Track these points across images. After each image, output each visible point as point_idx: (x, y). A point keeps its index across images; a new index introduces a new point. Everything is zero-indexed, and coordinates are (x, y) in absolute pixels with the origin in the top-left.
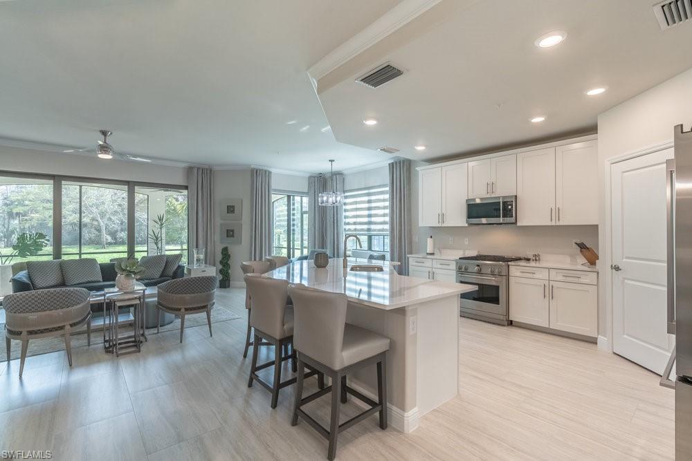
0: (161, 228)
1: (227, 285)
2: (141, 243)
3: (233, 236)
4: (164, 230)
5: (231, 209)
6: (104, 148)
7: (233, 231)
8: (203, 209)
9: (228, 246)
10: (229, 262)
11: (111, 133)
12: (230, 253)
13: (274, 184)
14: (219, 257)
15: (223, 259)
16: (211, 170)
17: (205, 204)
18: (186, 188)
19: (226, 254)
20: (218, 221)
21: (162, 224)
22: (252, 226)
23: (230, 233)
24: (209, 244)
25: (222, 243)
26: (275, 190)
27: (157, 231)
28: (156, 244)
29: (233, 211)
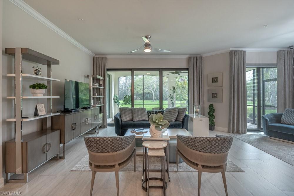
0: (174, 93)
1: (213, 128)
2: (166, 100)
3: (216, 97)
4: (175, 94)
5: (215, 80)
6: (147, 45)
7: (216, 94)
8: (197, 80)
9: (213, 103)
10: (214, 114)
11: (150, 37)
12: (214, 108)
13: (248, 61)
14: (207, 110)
15: (210, 111)
16: (201, 57)
17: (198, 78)
18: (187, 69)
19: (211, 108)
20: (206, 88)
21: (174, 91)
22: (231, 91)
23: (214, 95)
24: (201, 102)
25: (209, 101)
26: (248, 64)
27: (172, 94)
28: (172, 101)
29: (216, 81)
